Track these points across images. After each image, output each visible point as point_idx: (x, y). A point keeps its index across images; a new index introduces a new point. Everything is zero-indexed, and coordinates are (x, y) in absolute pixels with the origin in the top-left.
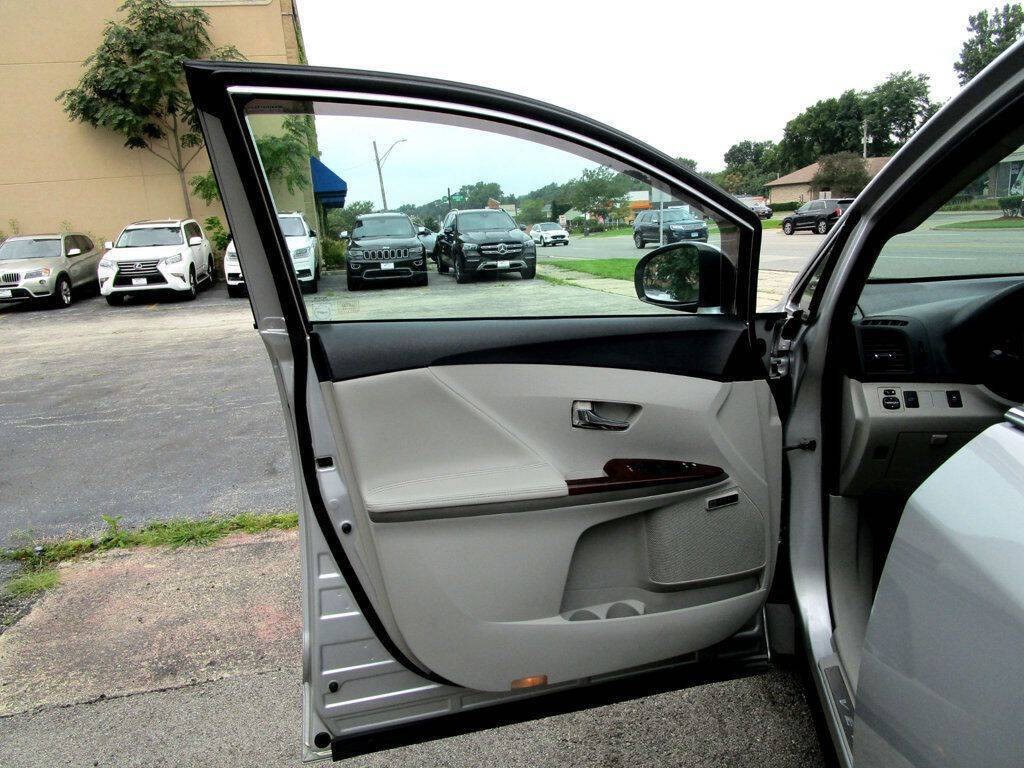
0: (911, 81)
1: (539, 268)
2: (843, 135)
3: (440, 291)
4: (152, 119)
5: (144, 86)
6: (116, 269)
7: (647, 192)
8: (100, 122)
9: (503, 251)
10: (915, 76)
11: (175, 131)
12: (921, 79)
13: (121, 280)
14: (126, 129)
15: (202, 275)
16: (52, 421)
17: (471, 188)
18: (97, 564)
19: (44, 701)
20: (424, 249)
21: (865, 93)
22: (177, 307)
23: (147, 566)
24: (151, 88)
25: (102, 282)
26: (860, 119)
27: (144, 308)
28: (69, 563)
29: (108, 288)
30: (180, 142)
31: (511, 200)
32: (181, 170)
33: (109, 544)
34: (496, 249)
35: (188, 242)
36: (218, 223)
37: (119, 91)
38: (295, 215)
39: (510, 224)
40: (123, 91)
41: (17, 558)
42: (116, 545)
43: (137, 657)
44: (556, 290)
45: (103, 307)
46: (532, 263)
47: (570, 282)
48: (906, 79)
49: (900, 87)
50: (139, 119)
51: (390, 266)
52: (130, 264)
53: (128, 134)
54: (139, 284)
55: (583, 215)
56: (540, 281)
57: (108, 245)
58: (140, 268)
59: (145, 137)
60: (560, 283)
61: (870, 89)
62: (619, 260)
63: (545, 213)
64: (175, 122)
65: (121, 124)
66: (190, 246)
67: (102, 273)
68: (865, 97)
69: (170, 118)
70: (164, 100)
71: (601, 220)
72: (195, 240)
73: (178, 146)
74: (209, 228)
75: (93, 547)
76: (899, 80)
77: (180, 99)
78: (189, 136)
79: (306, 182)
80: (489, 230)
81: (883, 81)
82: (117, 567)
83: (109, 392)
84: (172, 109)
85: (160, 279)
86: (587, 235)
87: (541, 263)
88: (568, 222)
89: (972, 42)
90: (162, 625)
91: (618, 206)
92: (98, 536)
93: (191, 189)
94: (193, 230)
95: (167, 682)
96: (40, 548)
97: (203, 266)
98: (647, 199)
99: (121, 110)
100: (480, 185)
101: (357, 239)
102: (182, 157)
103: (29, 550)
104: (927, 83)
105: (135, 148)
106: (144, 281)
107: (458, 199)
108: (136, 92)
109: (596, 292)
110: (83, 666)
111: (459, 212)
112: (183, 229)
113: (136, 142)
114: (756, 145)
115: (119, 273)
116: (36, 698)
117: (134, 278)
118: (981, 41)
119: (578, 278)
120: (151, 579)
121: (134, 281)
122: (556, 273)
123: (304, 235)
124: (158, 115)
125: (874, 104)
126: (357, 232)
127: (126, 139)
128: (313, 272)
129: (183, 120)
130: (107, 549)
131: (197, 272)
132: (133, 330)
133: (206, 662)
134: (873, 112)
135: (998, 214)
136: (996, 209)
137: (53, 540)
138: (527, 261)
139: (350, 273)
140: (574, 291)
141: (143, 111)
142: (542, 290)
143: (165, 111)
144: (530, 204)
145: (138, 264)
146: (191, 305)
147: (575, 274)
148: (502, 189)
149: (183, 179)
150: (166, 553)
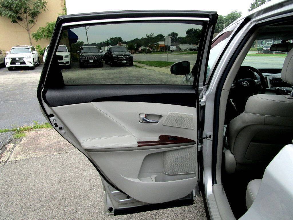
0: (237, 13)
1: (134, 63)
2: (218, 28)
3: (107, 69)
4: (19, 15)
5: (17, 5)
6: (11, 60)
7: (164, 42)
8: (3, 15)
9: (124, 58)
10: (238, 12)
11: (26, 18)
12: (240, 13)
13: (12, 63)
14: (12, 18)
15: (36, 62)
16: (7, 101)
17: (113, 38)
18: (34, 132)
19: (33, 156)
20: (102, 56)
21: (225, 16)
22: (29, 71)
23: (46, 132)
24: (19, 6)
25: (6, 64)
26: (223, 24)
27: (20, 71)
28: (27, 132)
29: (8, 65)
30: (28, 22)
31: (125, 43)
32: (28, 30)
33: (35, 128)
34: (122, 57)
35: (32, 52)
36: (40, 47)
37: (9, 6)
38: (64, 45)
39: (126, 50)
40: (11, 6)
41: (13, 131)
42: (37, 128)
43: (51, 148)
44: (139, 69)
45: (7, 71)
46: (132, 62)
47: (143, 67)
48: (236, 13)
49: (234, 15)
50: (15, 14)
51: (92, 61)
52: (15, 58)
53: (12, 19)
54: (18, 64)
55: (146, 48)
56: (134, 67)
57: (7, 52)
58: (18, 60)
59: (17, 20)
60: (140, 67)
61: (226, 15)
62: (156, 61)
63: (135, 47)
64: (26, 16)
65: (10, 16)
66: (33, 54)
67: (6, 61)
68: (225, 17)
69: (25, 15)
70: (23, 9)
71: (151, 49)
72: (34, 52)
73: (27, 23)
74: (37, 48)
75: (31, 128)
76: (234, 13)
77: (28, 9)
78: (31, 20)
79: (66, 36)
80: (120, 52)
81: (229, 13)
82: (39, 132)
83: (19, 94)
84: (25, 12)
85: (24, 63)
86: (147, 54)
87: (135, 62)
88: (141, 50)
89: (253, 4)
90: (54, 143)
91: (156, 45)
92: (33, 126)
93: (32, 36)
94: (33, 49)
95: (60, 152)
96: (18, 128)
97: (36, 60)
98: (164, 44)
99: (10, 12)
100: (116, 38)
101: (82, 53)
102: (29, 27)
103: (16, 129)
104: (241, 14)
105: (14, 23)
106: (19, 63)
107: (110, 42)
108: (15, 6)
109: (150, 70)
110: (39, 150)
111: (111, 46)
112: (30, 48)
113: (14, 22)
114: (195, 30)
115: (12, 61)
116: (31, 156)
117: (16, 62)
118: (256, 4)
119: (145, 66)
120: (49, 134)
121: (16, 63)
122: (139, 65)
123: (67, 51)
124: (21, 14)
125: (227, 19)
126: (82, 51)
127: (11, 21)
128: (69, 62)
129: (29, 16)
130: (35, 129)
131: (35, 61)
132: (18, 78)
133: (67, 149)
134: (227, 22)
135: (257, 52)
136: (256, 50)
137: (21, 127)
138: (131, 61)
139: (81, 63)
140: (144, 70)
141: (17, 12)
142: (135, 69)
143: (23, 12)
144: (131, 44)
145: (17, 58)
146: (34, 71)
147: (143, 65)
148: (122, 39)
149: (29, 34)
150: (50, 129)
